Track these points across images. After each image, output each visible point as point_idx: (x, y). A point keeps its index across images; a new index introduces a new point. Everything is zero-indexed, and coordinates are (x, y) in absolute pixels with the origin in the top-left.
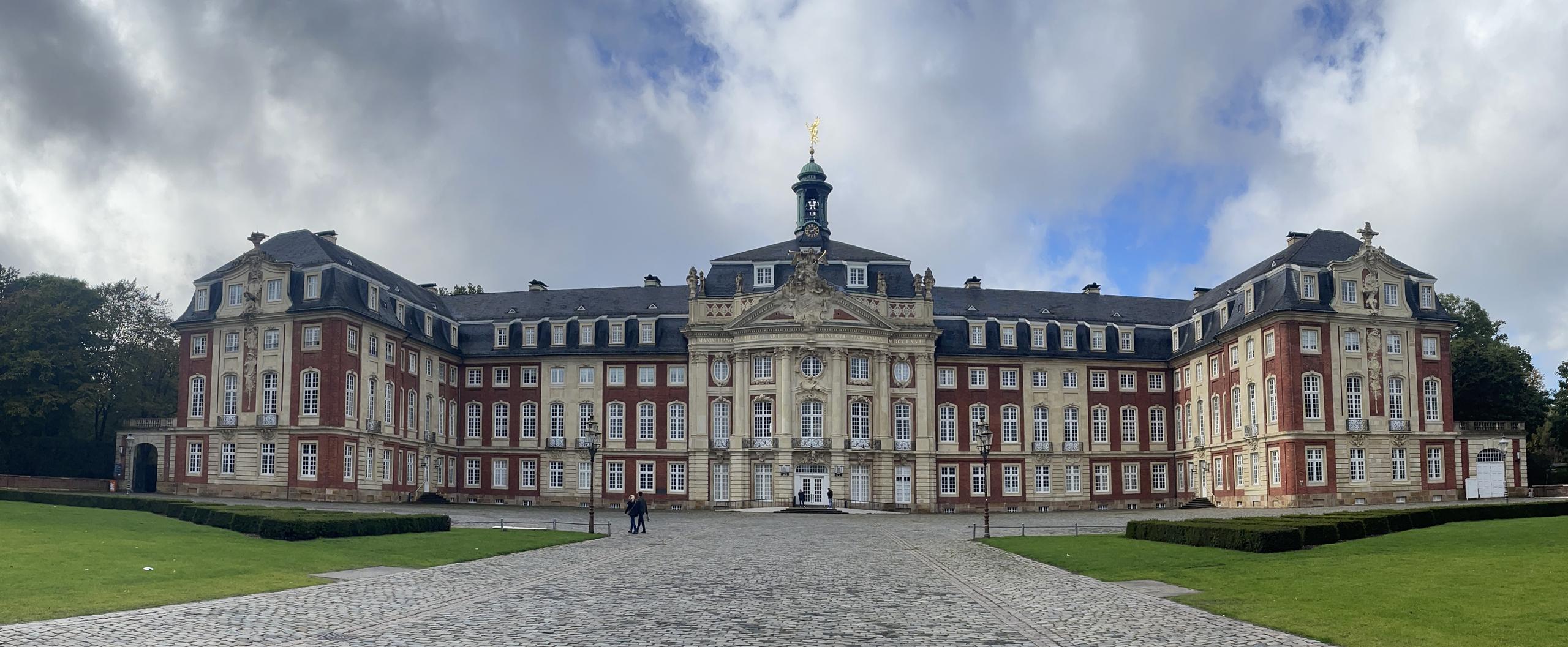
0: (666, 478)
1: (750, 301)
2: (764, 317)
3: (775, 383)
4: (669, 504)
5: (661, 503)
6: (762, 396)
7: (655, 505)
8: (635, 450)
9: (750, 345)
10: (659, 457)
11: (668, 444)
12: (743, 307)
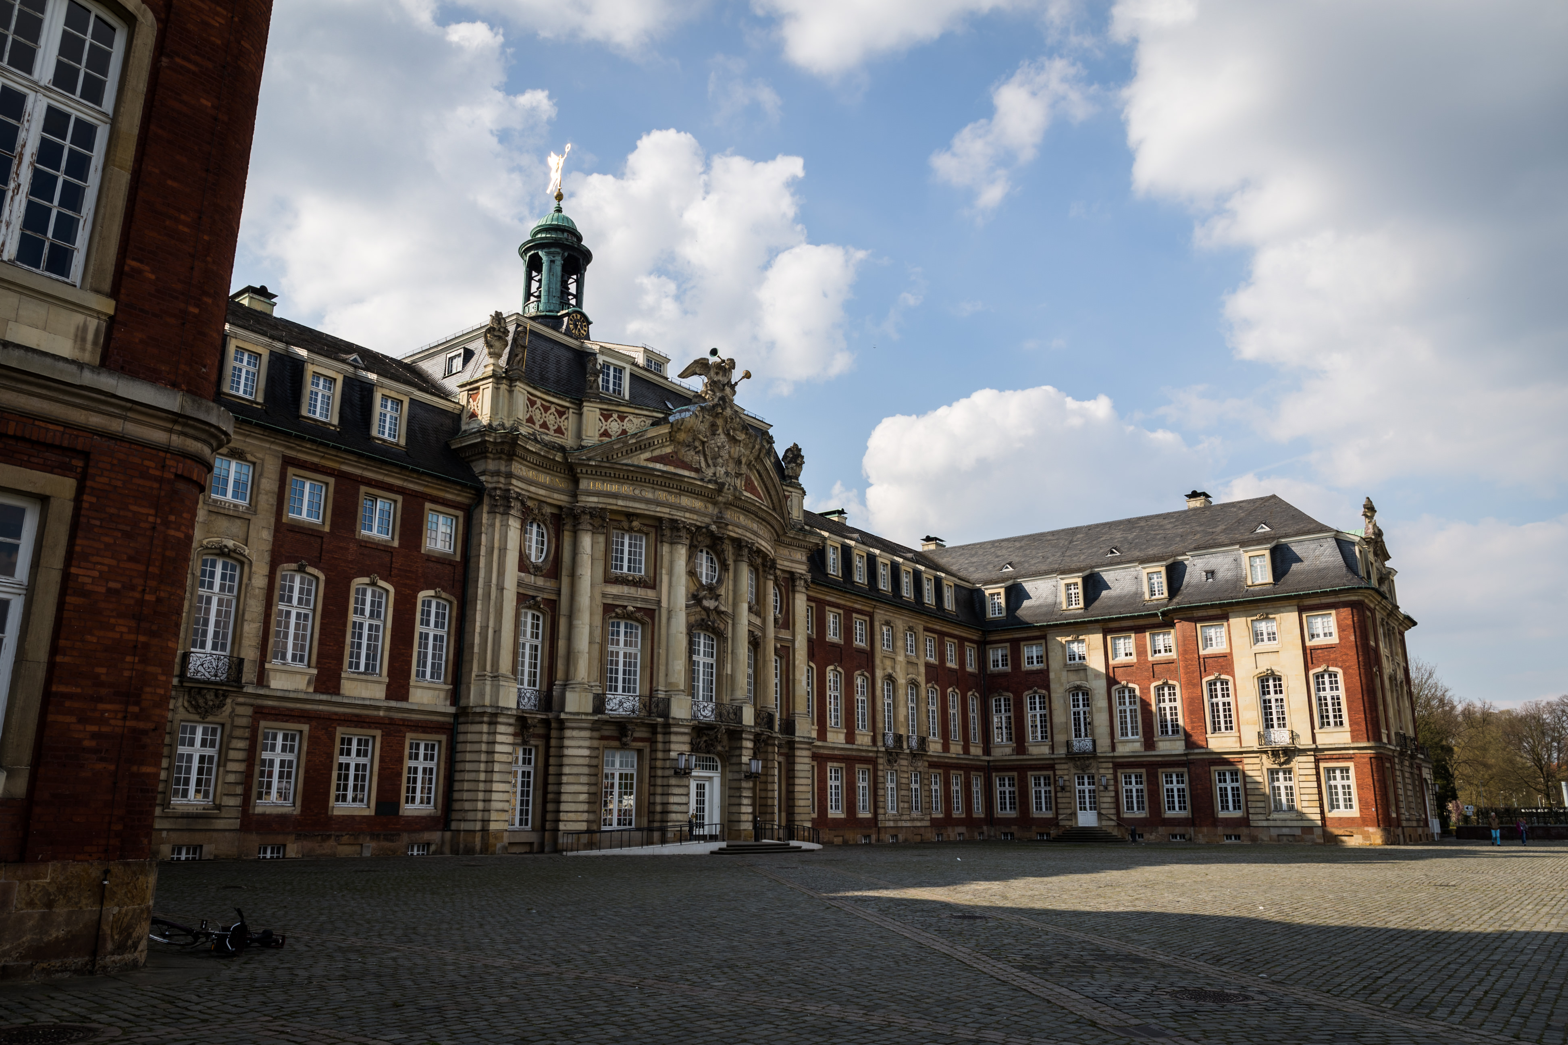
0: (400, 775)
1: (622, 418)
2: (647, 455)
3: (653, 587)
4: (405, 838)
5: (386, 839)
6: (630, 608)
7: (373, 844)
8: (335, 699)
9: (620, 502)
10: (392, 722)
11: (411, 690)
12: (605, 425)
